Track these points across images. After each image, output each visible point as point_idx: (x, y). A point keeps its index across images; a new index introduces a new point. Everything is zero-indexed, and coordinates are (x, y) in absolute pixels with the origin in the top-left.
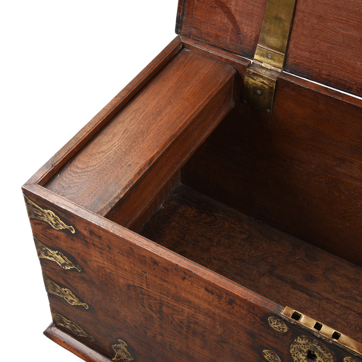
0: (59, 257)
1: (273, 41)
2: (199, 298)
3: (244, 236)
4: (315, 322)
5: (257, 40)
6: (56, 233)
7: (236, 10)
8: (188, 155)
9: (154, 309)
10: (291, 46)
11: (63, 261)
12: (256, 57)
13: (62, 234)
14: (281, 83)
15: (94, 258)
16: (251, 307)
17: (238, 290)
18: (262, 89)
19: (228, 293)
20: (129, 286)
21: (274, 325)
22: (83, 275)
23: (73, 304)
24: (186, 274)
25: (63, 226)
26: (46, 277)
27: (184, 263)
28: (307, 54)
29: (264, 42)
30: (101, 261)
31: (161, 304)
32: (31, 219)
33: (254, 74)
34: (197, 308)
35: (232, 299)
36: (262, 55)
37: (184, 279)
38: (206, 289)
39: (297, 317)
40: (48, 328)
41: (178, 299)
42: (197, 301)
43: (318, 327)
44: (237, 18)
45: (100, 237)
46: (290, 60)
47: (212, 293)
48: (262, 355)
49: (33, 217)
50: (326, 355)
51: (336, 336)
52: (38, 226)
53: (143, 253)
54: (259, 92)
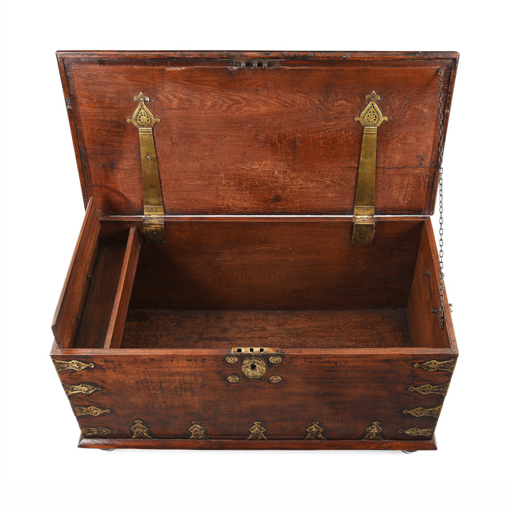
0: (83, 387)
1: (152, 201)
2: (183, 367)
3: (175, 324)
4: (249, 349)
5: (142, 203)
6: (79, 373)
7: (123, 191)
8: (131, 290)
9: (157, 389)
10: (165, 200)
11: (87, 389)
12: (145, 213)
13: (85, 371)
14: (167, 224)
15: (110, 377)
16: (215, 357)
17: (205, 352)
18: (156, 231)
19: (200, 356)
20: (137, 382)
21: (230, 360)
22: (104, 391)
23: (98, 414)
24: (173, 358)
25: (84, 366)
26: (74, 406)
27: (170, 352)
28: (176, 202)
29: (148, 203)
30: (115, 376)
31: (161, 382)
32: (59, 373)
33: (149, 224)
34: (184, 374)
35: (203, 359)
36: (149, 211)
37: (172, 361)
38: (188, 360)
39: (239, 350)
40: (80, 442)
41: (171, 374)
42: (183, 370)
43: (252, 350)
44: (126, 195)
45: (112, 362)
46: (167, 208)
47: (191, 360)
48: (228, 381)
49: (60, 370)
50: (261, 362)
51: (262, 350)
52: (64, 375)
53: (143, 358)
54: (155, 233)
